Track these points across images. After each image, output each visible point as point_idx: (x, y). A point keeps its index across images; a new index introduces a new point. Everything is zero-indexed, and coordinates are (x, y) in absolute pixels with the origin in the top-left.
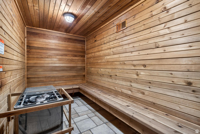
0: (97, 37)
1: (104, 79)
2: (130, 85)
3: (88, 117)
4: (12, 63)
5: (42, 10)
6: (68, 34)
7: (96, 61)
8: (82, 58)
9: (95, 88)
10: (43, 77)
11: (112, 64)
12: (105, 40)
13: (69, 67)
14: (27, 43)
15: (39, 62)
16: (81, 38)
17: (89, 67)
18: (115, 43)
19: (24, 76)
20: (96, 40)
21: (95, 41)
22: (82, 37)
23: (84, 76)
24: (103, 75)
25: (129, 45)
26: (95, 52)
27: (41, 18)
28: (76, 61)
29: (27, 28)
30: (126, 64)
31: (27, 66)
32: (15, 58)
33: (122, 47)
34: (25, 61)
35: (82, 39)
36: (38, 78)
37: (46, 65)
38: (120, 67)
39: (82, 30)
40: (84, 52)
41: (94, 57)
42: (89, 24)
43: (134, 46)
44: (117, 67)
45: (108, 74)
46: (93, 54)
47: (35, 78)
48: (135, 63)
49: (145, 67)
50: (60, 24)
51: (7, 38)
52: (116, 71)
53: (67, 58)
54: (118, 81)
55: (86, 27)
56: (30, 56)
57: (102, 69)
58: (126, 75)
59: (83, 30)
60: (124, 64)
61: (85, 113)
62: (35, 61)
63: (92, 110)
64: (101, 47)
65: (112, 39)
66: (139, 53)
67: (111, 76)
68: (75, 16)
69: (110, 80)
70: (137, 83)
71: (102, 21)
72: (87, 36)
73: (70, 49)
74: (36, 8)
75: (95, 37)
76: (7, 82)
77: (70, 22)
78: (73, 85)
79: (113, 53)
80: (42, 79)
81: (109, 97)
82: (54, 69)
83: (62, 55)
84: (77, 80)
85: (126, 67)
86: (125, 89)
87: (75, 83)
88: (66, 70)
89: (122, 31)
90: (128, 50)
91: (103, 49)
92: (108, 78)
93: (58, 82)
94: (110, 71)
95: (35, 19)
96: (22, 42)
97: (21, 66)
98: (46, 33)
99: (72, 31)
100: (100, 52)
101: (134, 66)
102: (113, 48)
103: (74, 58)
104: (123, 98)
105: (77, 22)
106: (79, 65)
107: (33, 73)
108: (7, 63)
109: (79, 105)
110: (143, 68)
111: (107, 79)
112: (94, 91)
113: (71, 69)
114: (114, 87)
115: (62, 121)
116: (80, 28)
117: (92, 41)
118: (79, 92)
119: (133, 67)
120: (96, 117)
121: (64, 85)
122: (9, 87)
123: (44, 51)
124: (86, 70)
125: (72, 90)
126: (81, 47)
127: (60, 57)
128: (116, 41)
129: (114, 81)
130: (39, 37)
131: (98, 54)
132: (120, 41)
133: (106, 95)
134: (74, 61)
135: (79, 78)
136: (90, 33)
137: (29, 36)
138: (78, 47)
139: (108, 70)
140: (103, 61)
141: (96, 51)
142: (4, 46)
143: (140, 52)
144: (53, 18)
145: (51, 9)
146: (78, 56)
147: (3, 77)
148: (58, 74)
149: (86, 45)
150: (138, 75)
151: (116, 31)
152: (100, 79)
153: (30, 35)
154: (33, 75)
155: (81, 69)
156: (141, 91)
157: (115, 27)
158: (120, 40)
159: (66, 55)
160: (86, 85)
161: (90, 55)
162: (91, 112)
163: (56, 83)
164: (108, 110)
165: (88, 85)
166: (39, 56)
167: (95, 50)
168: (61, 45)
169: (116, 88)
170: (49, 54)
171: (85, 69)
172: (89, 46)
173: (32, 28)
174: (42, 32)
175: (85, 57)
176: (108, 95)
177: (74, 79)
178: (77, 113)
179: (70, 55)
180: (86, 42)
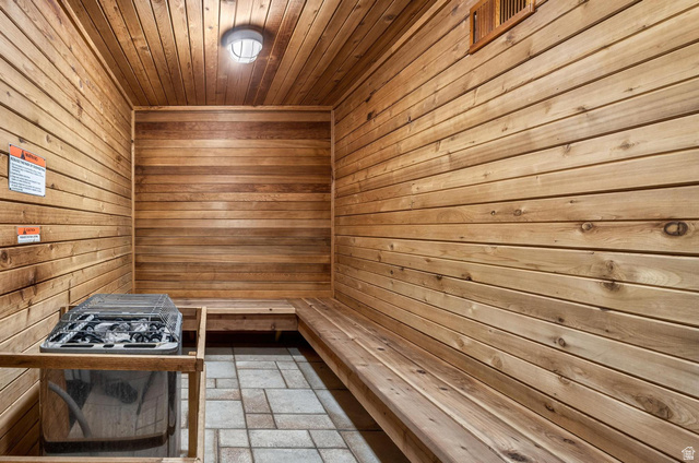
0: (375, 96)
1: (404, 288)
2: (554, 339)
3: (311, 445)
4: (77, 221)
5: (157, 46)
6: (259, 108)
7: (372, 207)
8: (314, 197)
9: (364, 323)
10: (177, 264)
11: (443, 220)
12: (413, 104)
13: (260, 233)
14: (136, 159)
15: (167, 214)
16: (310, 113)
17: (344, 231)
18: (461, 108)
19: (126, 258)
20: (371, 110)
21: (370, 117)
22: (316, 108)
23: (326, 268)
24: (403, 268)
25: (548, 107)
26: (367, 168)
27: (162, 73)
28: (293, 208)
29: (136, 112)
30: (530, 217)
31: (136, 229)
32: (87, 204)
33: (501, 126)
34: (131, 213)
35: (319, 118)
36: (165, 265)
37: (186, 225)
38: (492, 233)
39: (309, 79)
40: (325, 171)
41: (364, 189)
42: (332, 45)
43: (588, 104)
44: (472, 235)
45: (423, 265)
46: (361, 176)
47: (154, 265)
48: (589, 208)
49: (678, 234)
50: (221, 77)
51: (58, 150)
52: (469, 256)
53: (256, 196)
54: (475, 306)
55: (321, 64)
56: (145, 197)
57: (396, 244)
58: (530, 281)
59: (311, 79)
60: (515, 218)
61: (304, 423)
62: (156, 214)
63: (339, 417)
64: (394, 140)
65: (445, 93)
66: (626, 146)
67: (439, 277)
68: (265, 32)
69: (436, 298)
70: (607, 333)
71: (389, 17)
72: (336, 105)
73: (265, 164)
74: (139, 44)
75: (367, 101)
76: (57, 271)
77: (247, 61)
78: (278, 299)
79: (451, 160)
80: (174, 271)
81: (413, 380)
82: (210, 239)
83: (237, 189)
84: (296, 281)
85: (523, 234)
86: (522, 355)
87: (288, 293)
88: (253, 244)
89: (503, 38)
90: (540, 137)
91: (403, 147)
92: (423, 285)
93: (226, 285)
94: (432, 250)
95: (150, 80)
96: (119, 158)
97: (115, 228)
98: (189, 118)
99: (271, 94)
100: (391, 166)
101: (587, 225)
102: (452, 136)
103: (281, 195)
104: (499, 405)
105: (280, 54)
106: (305, 222)
107: (152, 250)
108: (59, 220)
109: (290, 385)
110: (657, 240)
111: (419, 292)
112: (351, 336)
113: (272, 238)
114: (456, 333)
115: (171, 425)
116: (299, 77)
117: (357, 118)
118: (297, 332)
119: (578, 233)
120: (346, 456)
121: (245, 298)
122: (66, 286)
123: (182, 179)
124: (333, 243)
125: (270, 322)
126: (312, 152)
127: (232, 196)
128: (468, 100)
129: (454, 303)
130: (169, 136)
131: (378, 173)
132: (494, 93)
133: (405, 368)
134: (284, 207)
135: (306, 277)
136: (349, 85)
137: (141, 136)
138: (300, 152)
139: (425, 249)
140: (404, 202)
141: (372, 162)
142: (44, 173)
143: (633, 136)
144: (194, 62)
145: (181, 33)
146: (299, 188)
147: (40, 258)
148: (223, 257)
149: (333, 140)
150: (612, 285)
151: (466, 44)
152: (390, 286)
153: (144, 133)
154: (150, 255)
155: (313, 240)
156: (636, 387)
157: (466, 26)
158: (494, 88)
159: (252, 188)
160: (330, 306)
161: (349, 180)
162: (332, 426)
163: (217, 286)
164: (398, 442)
165: (339, 308)
166: (166, 197)
167: (369, 160)
168: (234, 153)
169: (467, 341)
170: (197, 187)
171: (328, 240)
172: (345, 142)
173: (148, 111)
174: (176, 118)
175: (329, 191)
176: (415, 369)
177: (282, 276)
178: (272, 413)
179: (268, 188)
180: (333, 128)
